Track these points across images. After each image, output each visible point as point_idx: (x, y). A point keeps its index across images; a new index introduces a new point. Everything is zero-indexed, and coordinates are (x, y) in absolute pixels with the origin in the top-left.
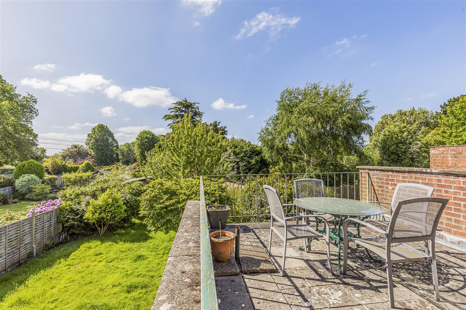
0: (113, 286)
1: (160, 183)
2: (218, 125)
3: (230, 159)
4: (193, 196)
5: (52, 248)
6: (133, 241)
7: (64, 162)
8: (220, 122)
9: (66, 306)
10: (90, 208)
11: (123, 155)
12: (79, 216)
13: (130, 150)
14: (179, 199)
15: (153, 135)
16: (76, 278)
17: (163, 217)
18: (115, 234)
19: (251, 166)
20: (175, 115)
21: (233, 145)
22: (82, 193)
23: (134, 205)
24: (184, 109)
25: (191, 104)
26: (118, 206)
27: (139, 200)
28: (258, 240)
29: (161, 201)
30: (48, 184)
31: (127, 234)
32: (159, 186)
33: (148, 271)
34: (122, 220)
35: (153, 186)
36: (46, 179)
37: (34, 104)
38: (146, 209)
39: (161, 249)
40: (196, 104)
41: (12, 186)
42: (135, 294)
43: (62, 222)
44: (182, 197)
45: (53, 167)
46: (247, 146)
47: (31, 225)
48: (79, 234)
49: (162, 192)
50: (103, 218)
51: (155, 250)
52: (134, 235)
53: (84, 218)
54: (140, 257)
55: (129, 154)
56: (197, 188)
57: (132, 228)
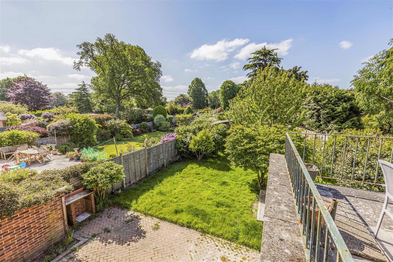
0: (207, 199)
1: (241, 129)
2: (298, 71)
3: (309, 106)
4: (270, 143)
5: (173, 163)
6: (219, 170)
7: (176, 106)
8: (300, 68)
9: (182, 203)
10: (192, 142)
11: (211, 101)
12: (186, 146)
13: (216, 97)
14: (257, 144)
15: (233, 84)
16: (186, 186)
17: (242, 157)
18: (207, 162)
19: (335, 114)
20: (253, 64)
21: (315, 91)
22: (188, 131)
23: (220, 142)
24: (262, 58)
25: (270, 52)
26: (210, 143)
27: (225, 141)
28: (354, 213)
29: (242, 144)
30: (169, 121)
31: (215, 163)
32: (240, 131)
33: (230, 195)
34: (212, 152)
35: (236, 131)
36: (168, 118)
37: (160, 68)
38: (230, 148)
39: (240, 181)
40: (274, 51)
41: (152, 121)
42: (221, 209)
43: (177, 148)
44: (260, 143)
45: (171, 110)
46: (333, 91)
47: (163, 148)
48: (186, 158)
49: (242, 136)
50: (200, 149)
51: (235, 180)
52: (219, 164)
53: (189, 147)
54: (224, 183)
55: (215, 100)
56: (274, 136)
57: (218, 159)
